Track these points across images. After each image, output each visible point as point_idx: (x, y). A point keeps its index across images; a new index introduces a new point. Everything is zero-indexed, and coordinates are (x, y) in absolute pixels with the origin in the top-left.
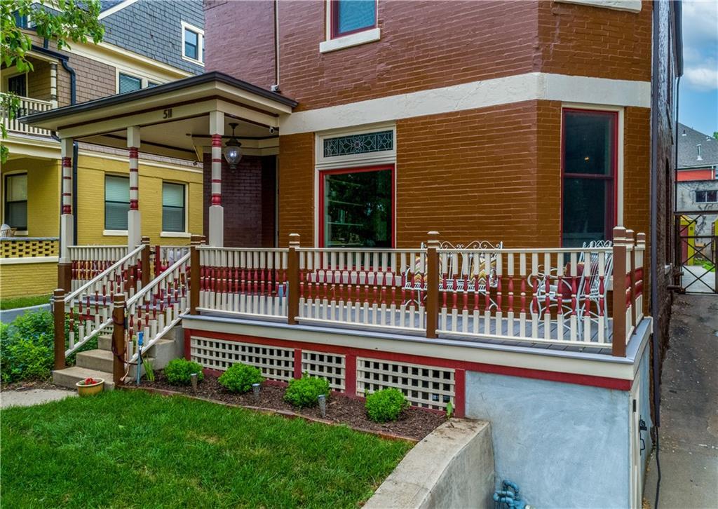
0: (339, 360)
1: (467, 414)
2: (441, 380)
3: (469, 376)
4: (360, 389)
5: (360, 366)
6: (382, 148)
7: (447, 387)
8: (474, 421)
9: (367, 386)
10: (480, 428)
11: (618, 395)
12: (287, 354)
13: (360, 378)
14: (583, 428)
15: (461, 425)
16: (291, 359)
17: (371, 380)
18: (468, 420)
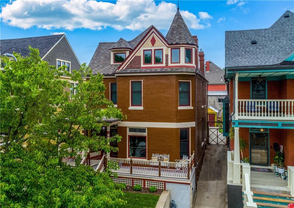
0: (142, 181)
1: (166, 190)
2: (161, 184)
3: (166, 183)
4: (146, 186)
5: (146, 182)
6: (143, 132)
7: (162, 185)
8: (167, 191)
9: (148, 186)
10: (169, 192)
11: (188, 185)
12: (130, 180)
13: (146, 184)
14: (184, 191)
15: (166, 192)
16: (131, 181)
17: (148, 185)
18: (166, 191)
